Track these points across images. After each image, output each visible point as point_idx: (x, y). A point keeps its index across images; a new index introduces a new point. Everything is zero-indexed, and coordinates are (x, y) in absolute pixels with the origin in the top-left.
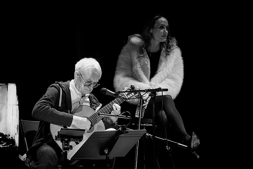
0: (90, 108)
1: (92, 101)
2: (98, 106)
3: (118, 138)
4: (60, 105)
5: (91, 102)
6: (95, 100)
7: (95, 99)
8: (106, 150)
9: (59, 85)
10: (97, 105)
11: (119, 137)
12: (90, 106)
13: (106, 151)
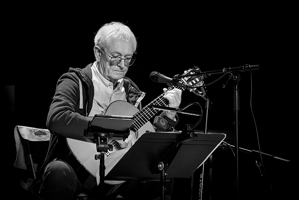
0: (128, 103)
1: (129, 89)
2: (139, 96)
3: (180, 145)
4: (81, 107)
5: (127, 91)
6: (133, 88)
7: (133, 86)
8: (162, 164)
9: (77, 73)
10: (138, 94)
11: (182, 144)
12: (126, 100)
13: (160, 165)
